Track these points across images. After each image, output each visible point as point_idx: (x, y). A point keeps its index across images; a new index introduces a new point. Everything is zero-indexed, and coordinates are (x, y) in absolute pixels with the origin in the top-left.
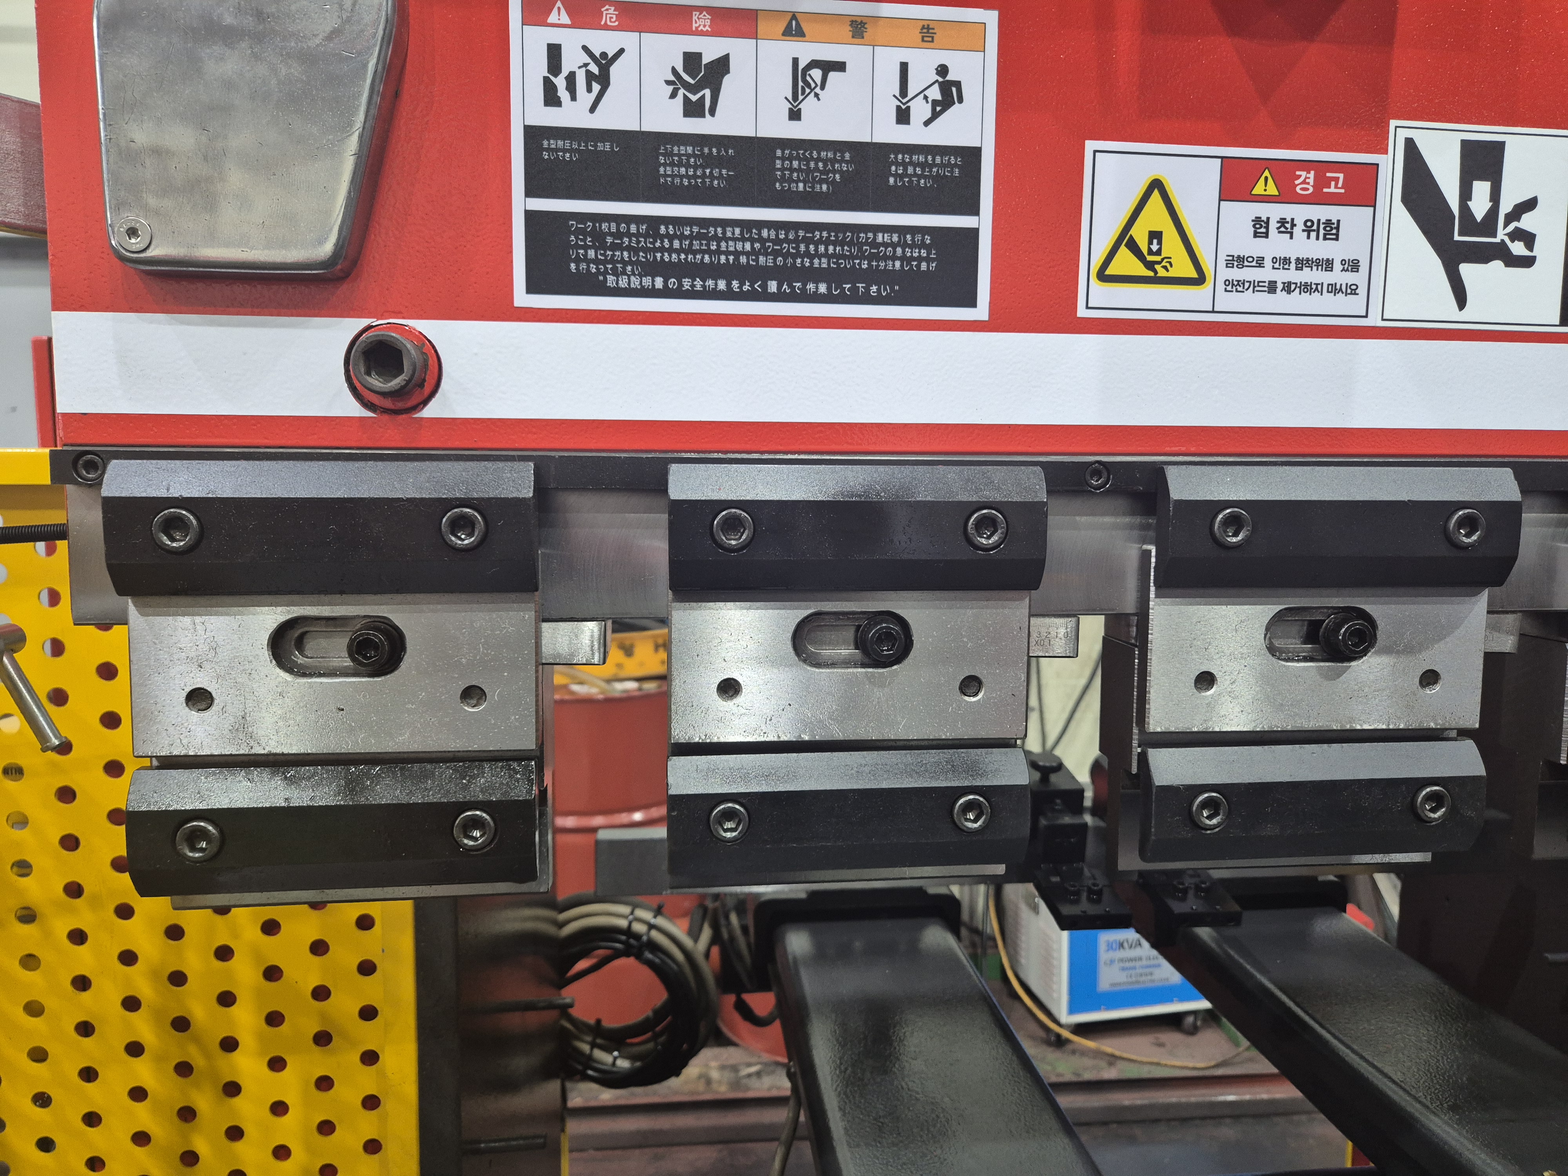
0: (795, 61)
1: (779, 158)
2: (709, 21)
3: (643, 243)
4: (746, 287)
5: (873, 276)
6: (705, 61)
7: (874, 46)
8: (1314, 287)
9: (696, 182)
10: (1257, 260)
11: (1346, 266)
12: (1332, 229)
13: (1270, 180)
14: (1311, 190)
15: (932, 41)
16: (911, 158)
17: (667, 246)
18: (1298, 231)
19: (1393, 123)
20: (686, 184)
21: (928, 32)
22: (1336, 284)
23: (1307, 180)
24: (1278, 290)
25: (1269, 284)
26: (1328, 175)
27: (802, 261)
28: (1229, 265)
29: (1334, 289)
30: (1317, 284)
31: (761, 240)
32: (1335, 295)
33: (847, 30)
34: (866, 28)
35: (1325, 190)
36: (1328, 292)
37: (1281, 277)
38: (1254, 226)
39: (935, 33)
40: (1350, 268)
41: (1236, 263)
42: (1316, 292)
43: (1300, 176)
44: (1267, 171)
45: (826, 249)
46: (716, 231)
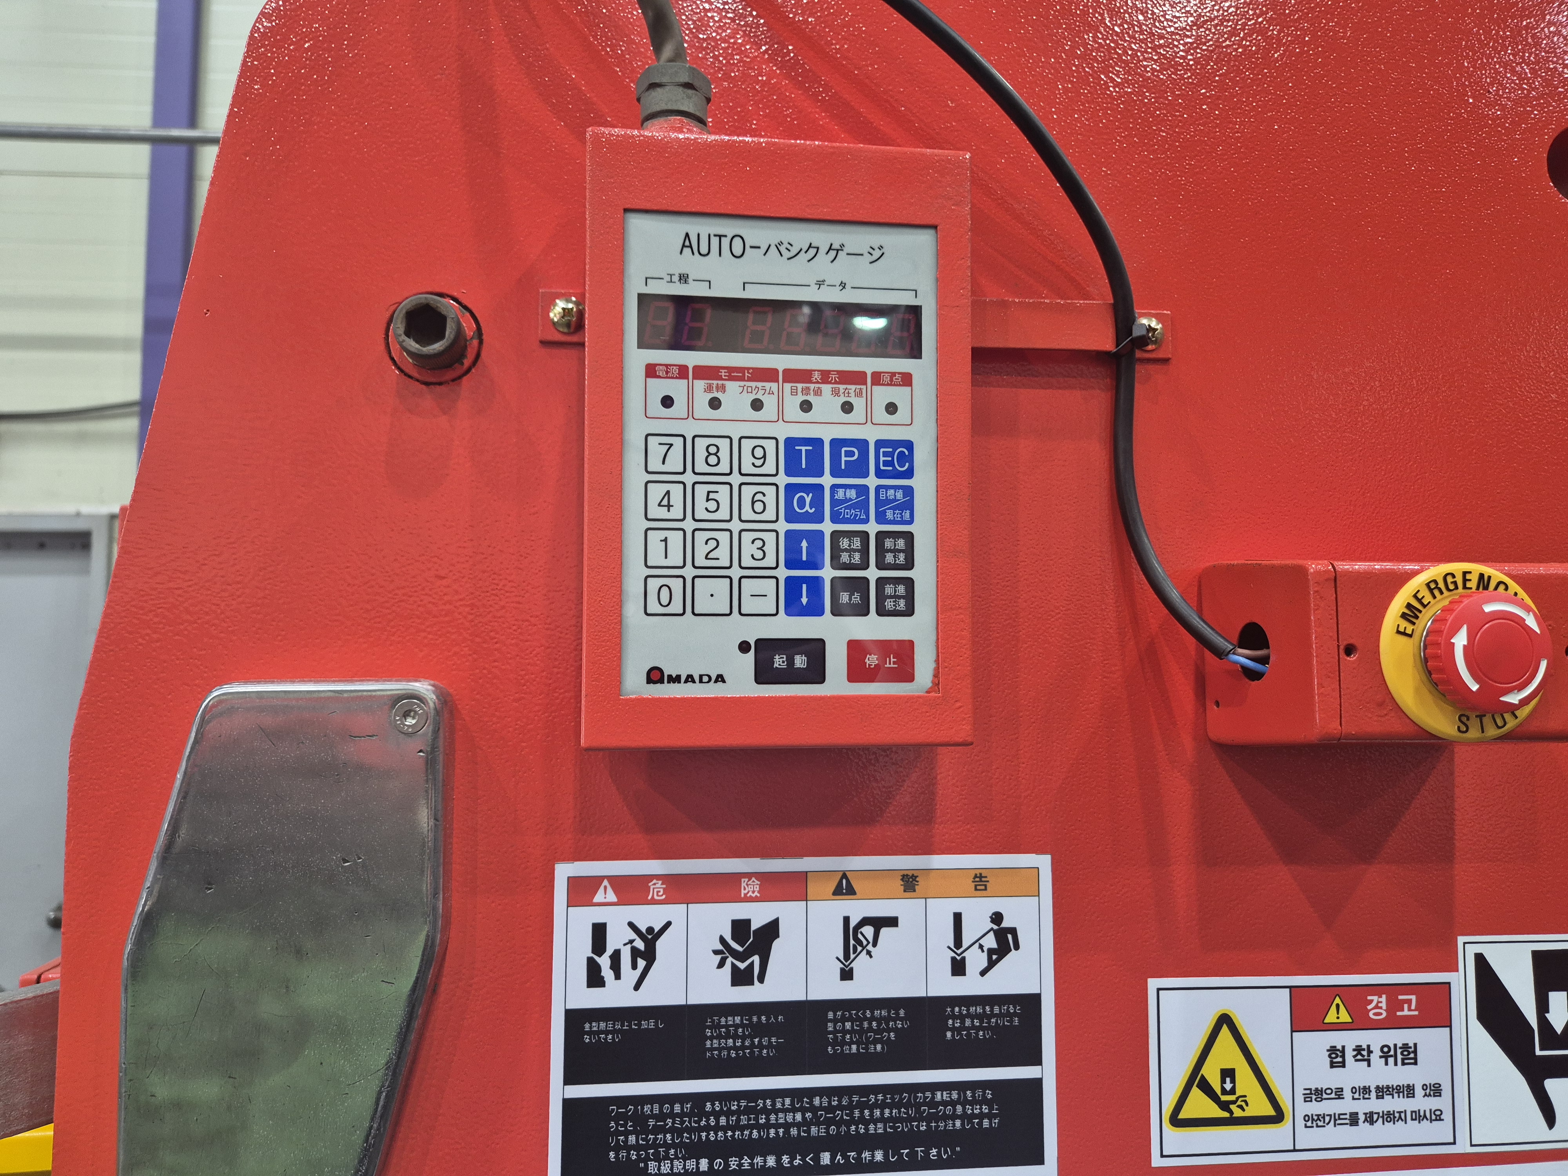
0: (846, 920)
1: (830, 1021)
2: (758, 886)
3: (687, 1123)
4: (797, 1162)
5: (932, 1139)
6: (754, 926)
7: (926, 898)
8: (1397, 1115)
9: (744, 1053)
10: (1336, 1092)
11: (1428, 1091)
12: (1409, 1053)
13: (1342, 1007)
14: (1384, 1014)
15: (986, 889)
16: (968, 1010)
17: (713, 1124)
18: (1375, 1057)
19: (1461, 940)
20: (734, 1055)
21: (981, 881)
22: (1419, 1110)
23: (1380, 1005)
24: (1361, 1122)
25: (1350, 1116)
26: (1400, 997)
27: (857, 1128)
28: (1307, 1099)
29: (1418, 1116)
30: (1400, 1113)
31: (814, 1109)
32: (1419, 1122)
33: (898, 885)
34: (917, 882)
35: (1399, 1013)
36: (1412, 1119)
37: (1362, 1107)
38: (1330, 1056)
39: (988, 881)
40: (1432, 1093)
41: (1314, 1097)
42: (1400, 1121)
43: (1372, 1001)
44: (1337, 998)
45: (882, 1113)
46: (764, 1103)
